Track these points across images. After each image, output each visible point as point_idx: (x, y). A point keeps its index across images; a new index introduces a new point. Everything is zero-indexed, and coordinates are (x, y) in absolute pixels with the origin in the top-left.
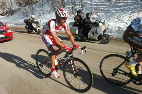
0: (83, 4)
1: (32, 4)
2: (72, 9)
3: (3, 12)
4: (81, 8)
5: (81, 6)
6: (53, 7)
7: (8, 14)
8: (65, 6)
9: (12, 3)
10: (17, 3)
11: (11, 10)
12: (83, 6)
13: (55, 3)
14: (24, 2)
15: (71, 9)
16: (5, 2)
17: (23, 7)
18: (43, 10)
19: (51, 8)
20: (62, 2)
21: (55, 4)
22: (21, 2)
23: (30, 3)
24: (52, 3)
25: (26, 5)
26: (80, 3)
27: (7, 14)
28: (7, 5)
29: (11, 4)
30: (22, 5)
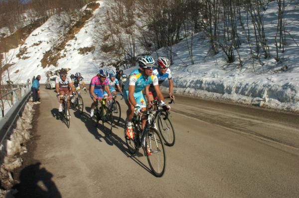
0: (284, 38)
1: (169, 45)
2: (258, 52)
3: (119, 60)
4: (280, 47)
5: (278, 45)
6: (213, 48)
7: (127, 64)
8: (240, 46)
9: (134, 45)
10: (142, 45)
11: (133, 56)
12: (285, 43)
13: (218, 41)
14: (156, 42)
15: (253, 51)
16: (124, 42)
17: (153, 51)
18: (192, 56)
19: (210, 51)
20: (234, 37)
21: (218, 43)
22: (151, 42)
23: (167, 43)
24: (212, 41)
25: (159, 48)
26: (278, 36)
27: (125, 65)
28: (126, 47)
29: (132, 46)
30: (152, 47)
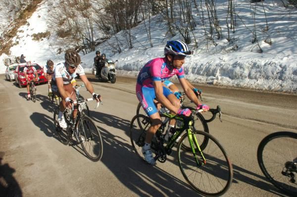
0: (234, 19)
1: (128, 29)
2: (211, 33)
3: (77, 45)
4: (231, 28)
5: (230, 25)
6: (170, 30)
7: (86, 49)
8: (195, 28)
9: (92, 29)
10: (100, 28)
11: (91, 41)
12: (235, 24)
13: (175, 24)
14: (114, 25)
15: (207, 32)
16: (81, 27)
17: (112, 35)
18: (151, 39)
19: (167, 33)
20: (190, 19)
21: (174, 25)
22: (109, 25)
23: (125, 26)
24: (169, 24)
25: (118, 31)
26: (229, 18)
27: (84, 50)
28: (84, 32)
29: (90, 30)
30: (110, 31)
